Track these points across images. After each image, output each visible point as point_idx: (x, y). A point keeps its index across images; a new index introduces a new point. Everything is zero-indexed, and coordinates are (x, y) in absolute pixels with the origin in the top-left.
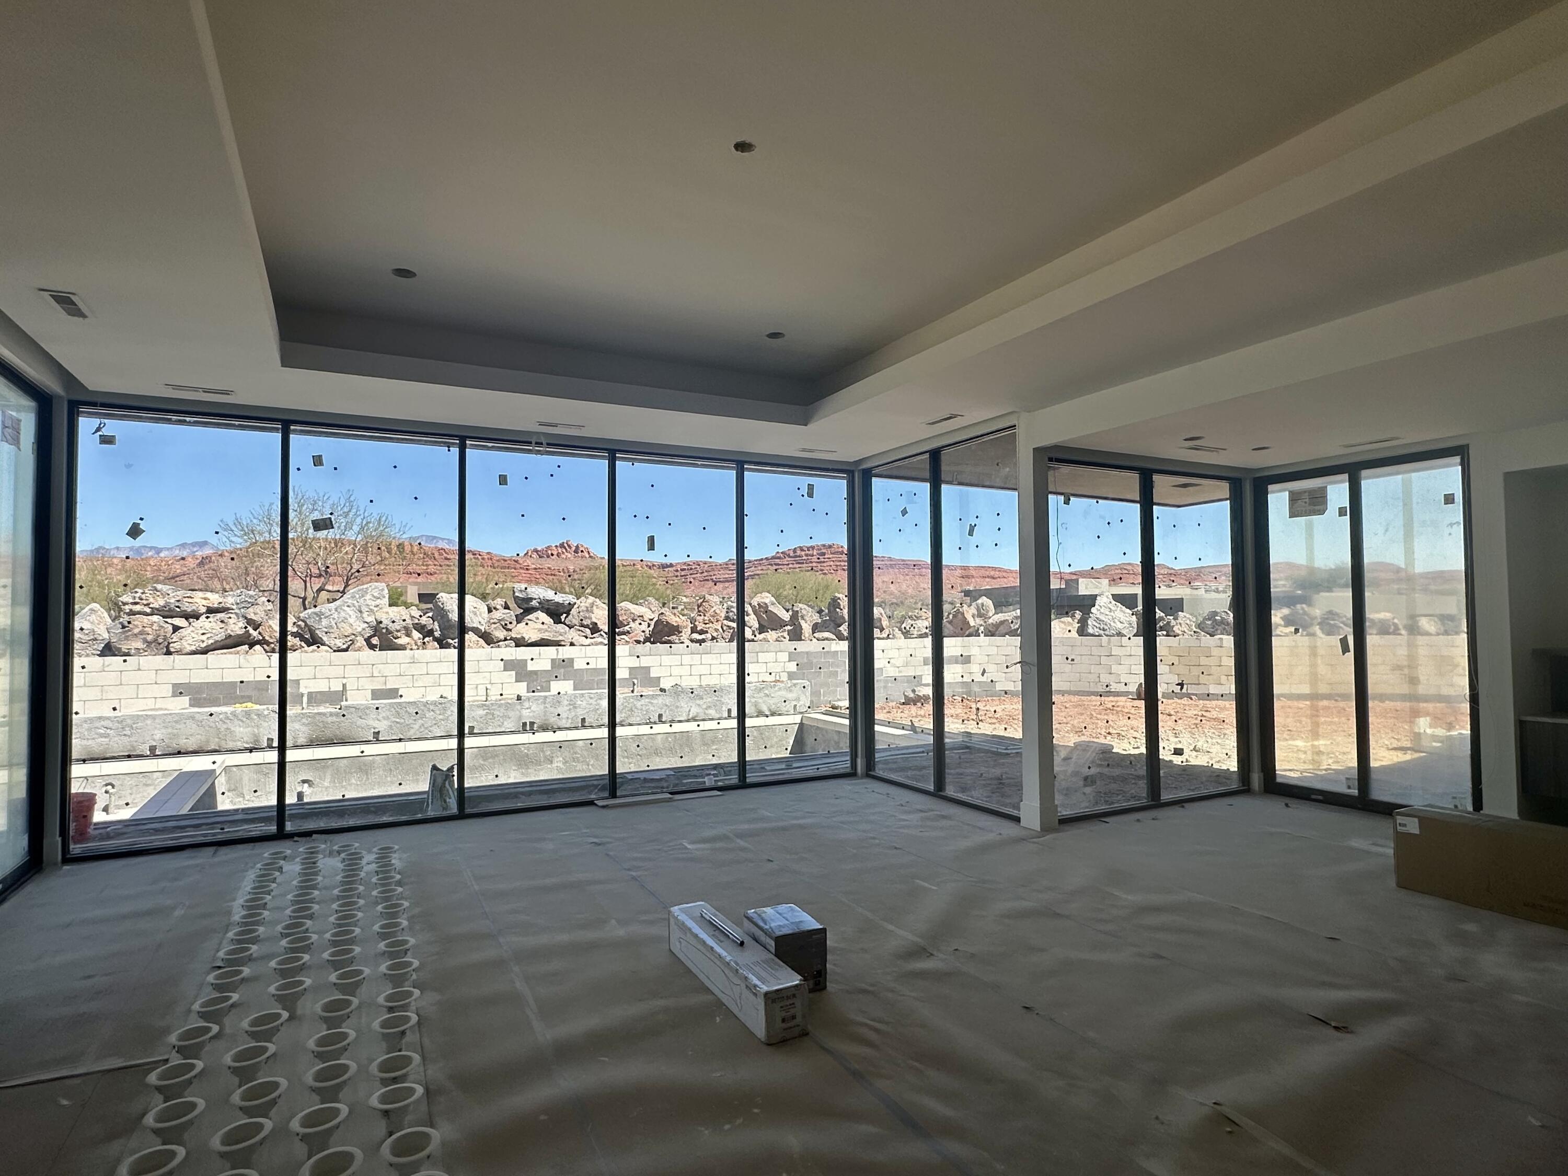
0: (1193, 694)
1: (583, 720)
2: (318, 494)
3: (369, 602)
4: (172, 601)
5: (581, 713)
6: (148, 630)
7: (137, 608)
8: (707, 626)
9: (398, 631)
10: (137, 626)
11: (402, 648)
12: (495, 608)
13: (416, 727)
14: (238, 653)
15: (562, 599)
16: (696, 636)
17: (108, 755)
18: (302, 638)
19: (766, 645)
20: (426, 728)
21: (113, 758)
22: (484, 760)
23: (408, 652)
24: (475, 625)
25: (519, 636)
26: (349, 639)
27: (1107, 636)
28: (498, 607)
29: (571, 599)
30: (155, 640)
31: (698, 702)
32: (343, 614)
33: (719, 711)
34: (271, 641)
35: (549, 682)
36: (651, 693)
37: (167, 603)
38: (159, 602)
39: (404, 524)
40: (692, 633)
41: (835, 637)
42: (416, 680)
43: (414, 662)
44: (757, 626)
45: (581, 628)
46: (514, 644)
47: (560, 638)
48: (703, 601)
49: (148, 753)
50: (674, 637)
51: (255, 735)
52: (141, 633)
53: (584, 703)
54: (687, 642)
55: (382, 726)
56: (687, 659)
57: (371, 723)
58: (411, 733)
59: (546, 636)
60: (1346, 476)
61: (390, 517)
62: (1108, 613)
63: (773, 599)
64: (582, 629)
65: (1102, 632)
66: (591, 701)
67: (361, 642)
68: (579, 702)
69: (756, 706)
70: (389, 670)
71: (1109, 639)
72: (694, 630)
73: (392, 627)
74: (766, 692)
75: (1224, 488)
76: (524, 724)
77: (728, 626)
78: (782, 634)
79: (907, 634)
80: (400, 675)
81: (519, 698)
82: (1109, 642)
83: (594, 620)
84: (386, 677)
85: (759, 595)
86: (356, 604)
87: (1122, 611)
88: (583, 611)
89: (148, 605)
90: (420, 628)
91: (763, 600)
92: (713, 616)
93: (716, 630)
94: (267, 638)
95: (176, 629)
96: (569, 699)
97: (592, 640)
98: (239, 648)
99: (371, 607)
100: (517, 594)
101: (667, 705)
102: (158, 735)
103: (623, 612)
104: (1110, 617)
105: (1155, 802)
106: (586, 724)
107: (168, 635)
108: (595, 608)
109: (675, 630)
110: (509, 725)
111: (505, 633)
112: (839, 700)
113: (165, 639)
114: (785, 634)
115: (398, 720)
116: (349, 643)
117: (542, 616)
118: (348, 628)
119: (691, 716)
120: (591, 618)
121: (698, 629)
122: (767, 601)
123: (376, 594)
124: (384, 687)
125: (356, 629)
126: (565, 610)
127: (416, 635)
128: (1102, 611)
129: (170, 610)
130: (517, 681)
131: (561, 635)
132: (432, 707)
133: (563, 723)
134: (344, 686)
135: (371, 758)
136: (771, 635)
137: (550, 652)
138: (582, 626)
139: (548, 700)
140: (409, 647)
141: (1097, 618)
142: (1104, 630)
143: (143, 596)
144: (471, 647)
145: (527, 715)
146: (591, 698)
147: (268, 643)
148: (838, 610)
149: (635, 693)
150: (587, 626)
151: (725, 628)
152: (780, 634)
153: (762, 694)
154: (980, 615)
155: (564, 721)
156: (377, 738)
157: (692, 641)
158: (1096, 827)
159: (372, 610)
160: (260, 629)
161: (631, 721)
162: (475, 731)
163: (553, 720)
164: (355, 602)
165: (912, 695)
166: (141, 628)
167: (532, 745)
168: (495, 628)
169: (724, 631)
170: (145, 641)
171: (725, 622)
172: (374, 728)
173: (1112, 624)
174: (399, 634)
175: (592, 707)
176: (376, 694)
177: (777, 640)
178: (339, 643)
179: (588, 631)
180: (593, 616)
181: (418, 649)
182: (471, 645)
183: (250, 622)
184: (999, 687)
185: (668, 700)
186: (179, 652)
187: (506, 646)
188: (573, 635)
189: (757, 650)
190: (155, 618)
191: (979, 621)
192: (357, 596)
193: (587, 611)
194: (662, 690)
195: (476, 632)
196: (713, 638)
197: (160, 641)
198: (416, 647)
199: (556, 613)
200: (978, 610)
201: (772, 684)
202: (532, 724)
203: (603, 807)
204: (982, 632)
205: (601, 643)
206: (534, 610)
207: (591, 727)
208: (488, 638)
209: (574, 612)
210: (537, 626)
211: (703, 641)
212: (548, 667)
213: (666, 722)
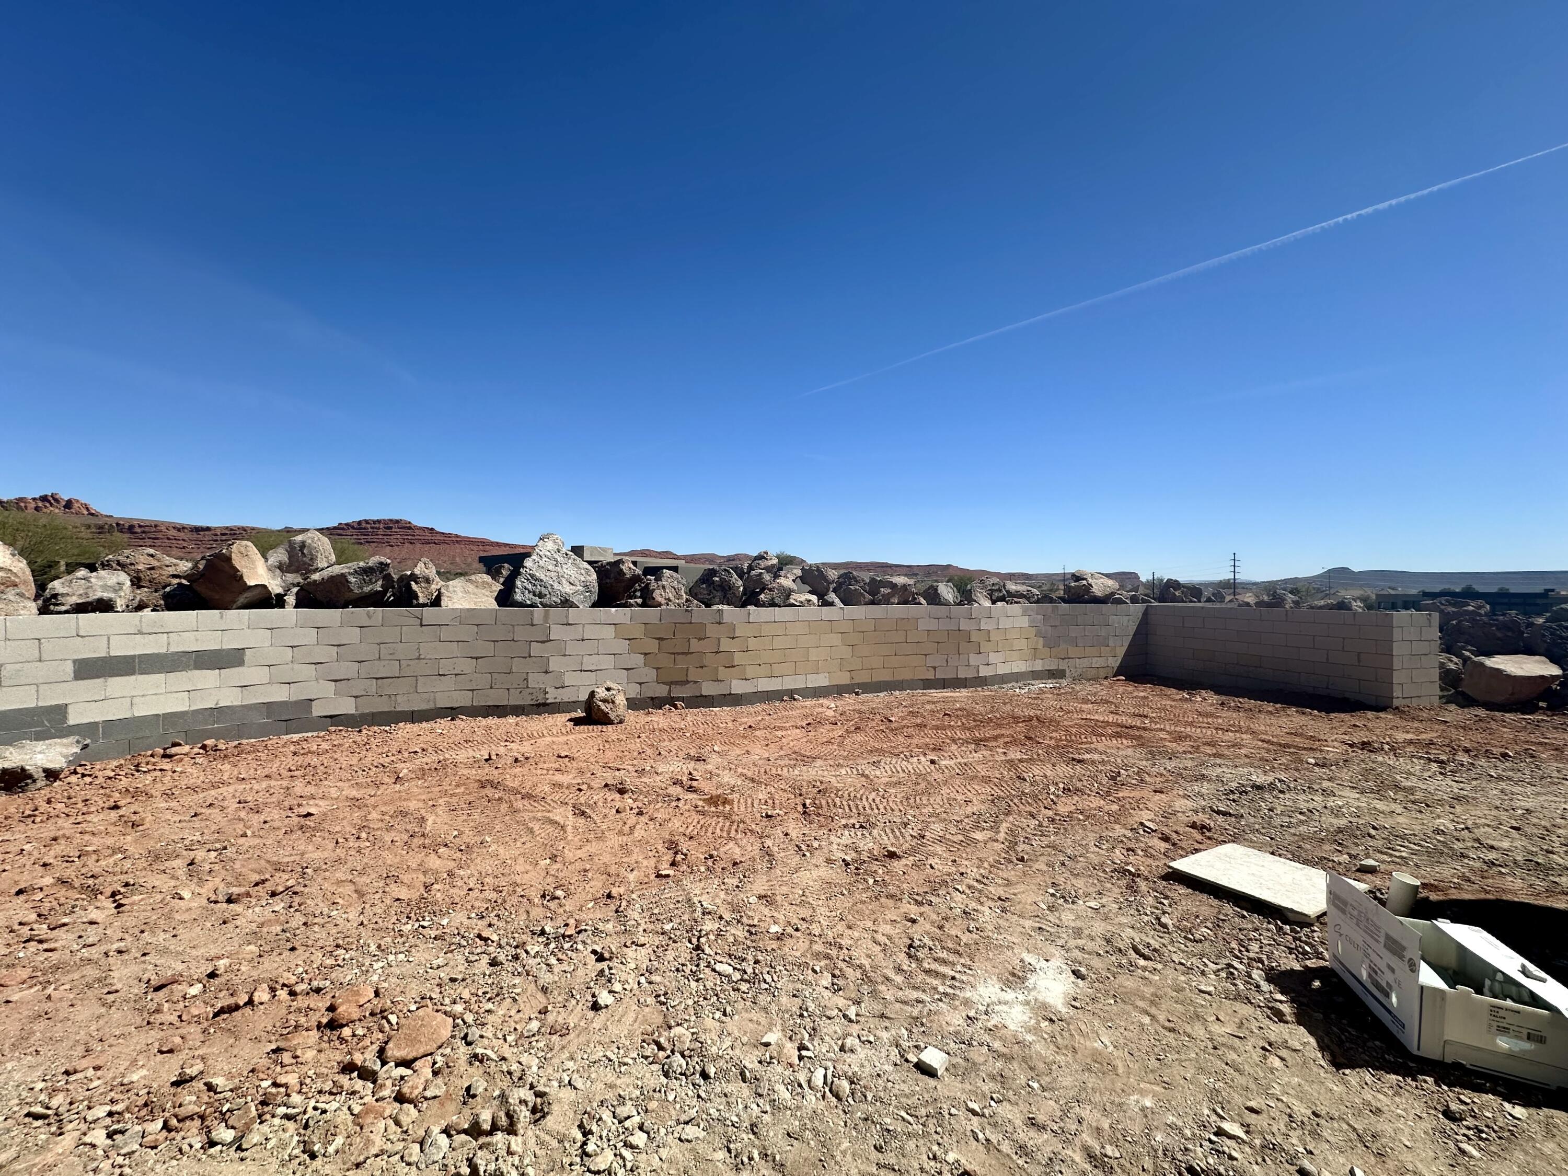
0: (678, 699)
27: (544, 605)
65: (537, 600)
71: (547, 612)
82: (546, 617)
87: (574, 564)
141: (532, 576)
142: (541, 596)
173: (556, 586)
184: (318, 710)
204: (291, 599)
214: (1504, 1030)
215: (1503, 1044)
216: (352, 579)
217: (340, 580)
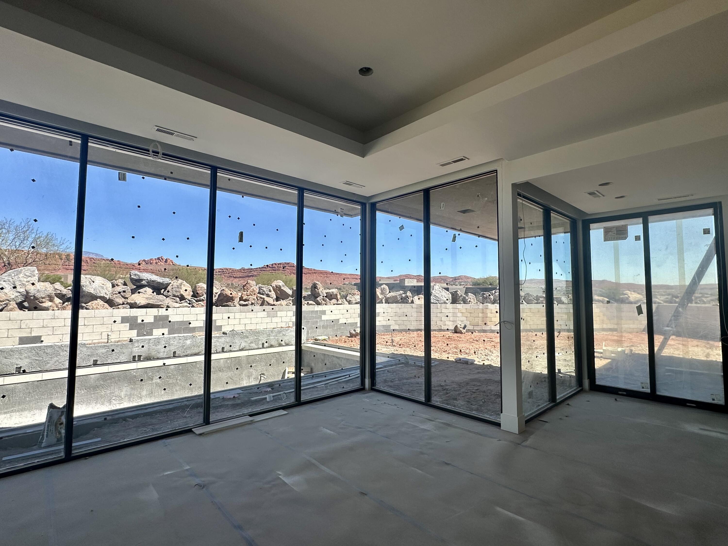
0: (476, 330)
1: (175, 353)
2: (6, 219)
3: (22, 279)
5: (173, 349)
8: (249, 297)
9: (42, 298)
11: (46, 309)
12: (117, 285)
13: (52, 362)
15: (162, 280)
16: (242, 302)
19: (281, 307)
20: (60, 363)
22: (104, 381)
23: (50, 312)
24: (102, 295)
25: (132, 302)
26: (4, 303)
27: (440, 303)
28: (119, 284)
29: (166, 280)
31: (245, 340)
33: (258, 344)
35: (152, 329)
36: (218, 335)
39: (63, 239)
40: (240, 301)
41: (315, 303)
42: (56, 330)
43: (54, 318)
44: (275, 297)
45: (173, 298)
46: (129, 306)
47: (160, 303)
48: (247, 283)
50: (230, 303)
53: (175, 343)
54: (238, 305)
55: (24, 364)
56: (238, 315)
57: (14, 361)
58: (48, 367)
59: (151, 302)
60: (641, 220)
61: (54, 235)
62: (439, 293)
63: (283, 283)
65: (437, 302)
66: (180, 341)
67: (13, 304)
68: (172, 342)
69: (278, 341)
70: (33, 324)
71: (441, 305)
72: (241, 299)
73: (38, 295)
74: (283, 333)
75: (567, 224)
76: (134, 357)
77: (261, 297)
78: (289, 301)
79: (350, 302)
80: (43, 327)
81: (131, 341)
82: (441, 306)
84: (31, 328)
85: (276, 281)
86: (11, 280)
87: (445, 292)
88: (175, 288)
90: (61, 296)
91: (278, 284)
92: (252, 292)
93: (254, 299)
96: (165, 340)
97: (181, 305)
99: (23, 282)
100: (132, 277)
101: (227, 342)
103: (200, 289)
104: (440, 295)
106: (176, 355)
108: (182, 286)
109: (231, 299)
110: (123, 358)
111: (123, 300)
112: (318, 336)
114: (291, 302)
115: (36, 358)
116: (4, 306)
117: (149, 290)
118: (3, 296)
119: (241, 348)
120: (180, 292)
121: (244, 298)
122: (281, 284)
123: (27, 274)
124: (30, 335)
125: (10, 296)
126: (164, 287)
127: (57, 301)
128: (437, 292)
130: (130, 329)
131: (161, 301)
135: (12, 386)
136: (283, 302)
137: (154, 312)
138: (174, 296)
139: (151, 341)
140: (52, 308)
141: (435, 295)
142: (438, 301)
144: (99, 309)
145: (137, 351)
146: (180, 339)
148: (316, 290)
150: (177, 296)
151: (258, 298)
152: (288, 302)
153: (281, 334)
154: (383, 293)
155: (162, 354)
156: (20, 371)
157: (240, 305)
159: (24, 284)
162: (98, 363)
163: (153, 353)
164: (10, 279)
165: (354, 333)
167: (139, 370)
168: (116, 297)
169: (258, 300)
171: (259, 295)
172: (17, 365)
173: (442, 298)
174: (44, 300)
175: (180, 345)
176: (23, 341)
177: (287, 305)
179: (178, 299)
180: (181, 290)
181: (58, 310)
182: (98, 307)
184: (392, 328)
185: (228, 340)
187: (124, 308)
188: (168, 301)
189: (277, 310)
191: (382, 296)
192: (13, 275)
193: (178, 287)
194: (224, 333)
195: (103, 299)
196: (252, 304)
198: (57, 309)
199: (158, 288)
200: (382, 291)
201: (287, 328)
202: (140, 356)
203: (200, 435)
204: (384, 301)
205: (186, 306)
206: (144, 286)
207: (180, 357)
208: (111, 303)
209: (169, 288)
210: (145, 296)
211: (246, 305)
212: (152, 320)
213: (226, 352)
214: (612, 354)
215: (613, 355)
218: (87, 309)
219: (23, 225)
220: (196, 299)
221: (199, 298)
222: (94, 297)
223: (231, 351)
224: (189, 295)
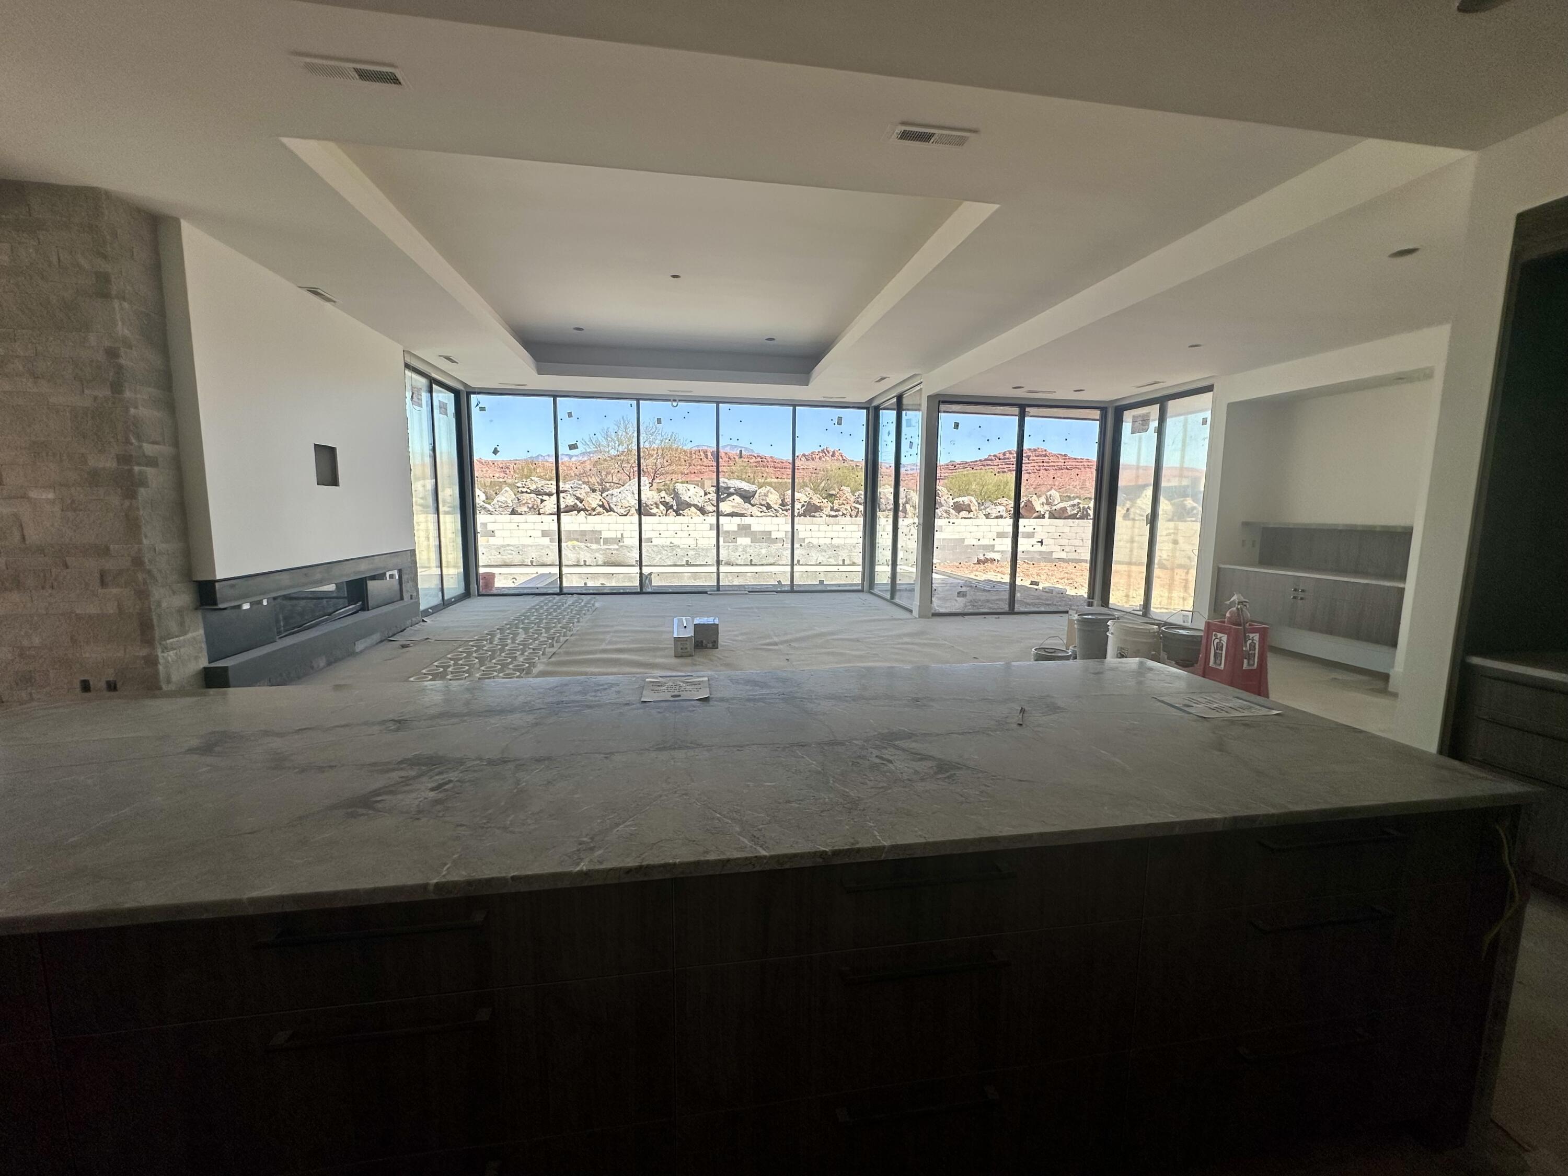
1: (751, 561)
4: (539, 486)
5: (750, 557)
6: (529, 501)
7: (524, 490)
8: (840, 507)
9: (652, 505)
10: (524, 499)
11: (654, 515)
12: (709, 493)
13: (657, 559)
14: (572, 515)
15: (749, 488)
16: (832, 513)
17: (513, 564)
18: (604, 508)
20: (663, 560)
21: (515, 565)
22: (695, 580)
23: (657, 517)
24: (695, 503)
26: (627, 509)
28: (711, 492)
29: (753, 488)
30: (533, 507)
31: (823, 554)
32: (624, 495)
33: (837, 560)
34: (588, 509)
35: (736, 538)
37: (537, 487)
38: (533, 487)
40: (830, 511)
42: (661, 534)
43: (660, 523)
46: (716, 514)
47: (745, 512)
48: (839, 490)
49: (530, 564)
50: (818, 513)
51: (578, 558)
52: (527, 503)
53: (752, 551)
54: (824, 516)
57: (634, 555)
58: (654, 562)
59: (736, 510)
60: (1158, 406)
64: (761, 506)
66: (756, 550)
67: (633, 511)
68: (748, 550)
72: (832, 509)
73: (649, 503)
75: (1097, 414)
80: (653, 530)
83: (768, 501)
86: (631, 490)
88: (762, 496)
89: (528, 488)
90: (666, 504)
91: (883, 490)
92: (845, 500)
93: (846, 509)
94: (587, 508)
95: (542, 501)
96: (742, 548)
97: (768, 514)
98: (572, 513)
100: (721, 484)
102: (533, 554)
105: (1012, 611)
106: (753, 563)
107: (539, 504)
108: (769, 494)
109: (818, 509)
110: (708, 561)
111: (713, 508)
113: (537, 506)
117: (737, 499)
118: (627, 503)
119: (818, 562)
120: (766, 500)
121: (835, 508)
125: (631, 504)
126: (751, 495)
127: (662, 507)
129: (539, 491)
131: (746, 510)
132: (666, 548)
133: (739, 562)
134: (622, 534)
137: (737, 520)
138: (761, 505)
139: (730, 548)
140: (658, 515)
143: (526, 484)
146: (756, 548)
147: (588, 511)
149: (784, 546)
150: (764, 505)
154: (1048, 503)
155: (740, 560)
158: (960, 618)
160: (583, 503)
161: (780, 563)
162: (689, 563)
163: (733, 559)
164: (630, 488)
165: (982, 558)
166: (525, 501)
168: (707, 505)
169: (852, 510)
170: (528, 507)
174: (652, 507)
175: (756, 553)
178: (622, 511)
179: (764, 508)
180: (768, 499)
181: (663, 516)
183: (578, 498)
185: (804, 552)
186: (544, 514)
187: (712, 516)
188: (755, 510)
190: (533, 495)
191: (1047, 507)
194: (808, 545)
195: (696, 507)
196: (844, 514)
197: (535, 507)
199: (747, 497)
200: (1047, 500)
203: (710, 594)
205: (770, 516)
206: (732, 494)
207: (755, 565)
208: (702, 511)
209: (757, 496)
210: (733, 504)
211: (836, 516)
212: (735, 529)
213: (802, 565)
216: (1068, 508)
217: (1064, 510)
218: (684, 516)
219: (651, 426)
220: (783, 508)
221: (785, 508)
222: (689, 505)
223: (806, 565)
224: (776, 504)
